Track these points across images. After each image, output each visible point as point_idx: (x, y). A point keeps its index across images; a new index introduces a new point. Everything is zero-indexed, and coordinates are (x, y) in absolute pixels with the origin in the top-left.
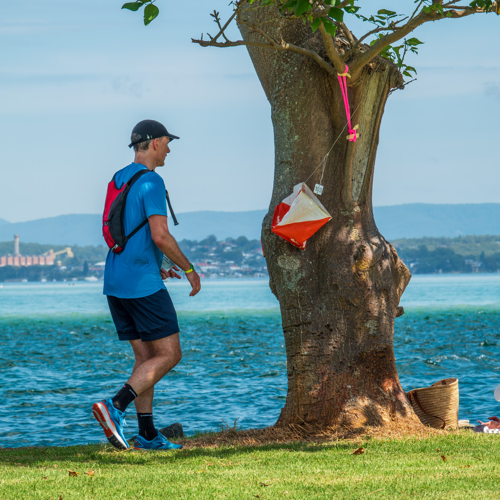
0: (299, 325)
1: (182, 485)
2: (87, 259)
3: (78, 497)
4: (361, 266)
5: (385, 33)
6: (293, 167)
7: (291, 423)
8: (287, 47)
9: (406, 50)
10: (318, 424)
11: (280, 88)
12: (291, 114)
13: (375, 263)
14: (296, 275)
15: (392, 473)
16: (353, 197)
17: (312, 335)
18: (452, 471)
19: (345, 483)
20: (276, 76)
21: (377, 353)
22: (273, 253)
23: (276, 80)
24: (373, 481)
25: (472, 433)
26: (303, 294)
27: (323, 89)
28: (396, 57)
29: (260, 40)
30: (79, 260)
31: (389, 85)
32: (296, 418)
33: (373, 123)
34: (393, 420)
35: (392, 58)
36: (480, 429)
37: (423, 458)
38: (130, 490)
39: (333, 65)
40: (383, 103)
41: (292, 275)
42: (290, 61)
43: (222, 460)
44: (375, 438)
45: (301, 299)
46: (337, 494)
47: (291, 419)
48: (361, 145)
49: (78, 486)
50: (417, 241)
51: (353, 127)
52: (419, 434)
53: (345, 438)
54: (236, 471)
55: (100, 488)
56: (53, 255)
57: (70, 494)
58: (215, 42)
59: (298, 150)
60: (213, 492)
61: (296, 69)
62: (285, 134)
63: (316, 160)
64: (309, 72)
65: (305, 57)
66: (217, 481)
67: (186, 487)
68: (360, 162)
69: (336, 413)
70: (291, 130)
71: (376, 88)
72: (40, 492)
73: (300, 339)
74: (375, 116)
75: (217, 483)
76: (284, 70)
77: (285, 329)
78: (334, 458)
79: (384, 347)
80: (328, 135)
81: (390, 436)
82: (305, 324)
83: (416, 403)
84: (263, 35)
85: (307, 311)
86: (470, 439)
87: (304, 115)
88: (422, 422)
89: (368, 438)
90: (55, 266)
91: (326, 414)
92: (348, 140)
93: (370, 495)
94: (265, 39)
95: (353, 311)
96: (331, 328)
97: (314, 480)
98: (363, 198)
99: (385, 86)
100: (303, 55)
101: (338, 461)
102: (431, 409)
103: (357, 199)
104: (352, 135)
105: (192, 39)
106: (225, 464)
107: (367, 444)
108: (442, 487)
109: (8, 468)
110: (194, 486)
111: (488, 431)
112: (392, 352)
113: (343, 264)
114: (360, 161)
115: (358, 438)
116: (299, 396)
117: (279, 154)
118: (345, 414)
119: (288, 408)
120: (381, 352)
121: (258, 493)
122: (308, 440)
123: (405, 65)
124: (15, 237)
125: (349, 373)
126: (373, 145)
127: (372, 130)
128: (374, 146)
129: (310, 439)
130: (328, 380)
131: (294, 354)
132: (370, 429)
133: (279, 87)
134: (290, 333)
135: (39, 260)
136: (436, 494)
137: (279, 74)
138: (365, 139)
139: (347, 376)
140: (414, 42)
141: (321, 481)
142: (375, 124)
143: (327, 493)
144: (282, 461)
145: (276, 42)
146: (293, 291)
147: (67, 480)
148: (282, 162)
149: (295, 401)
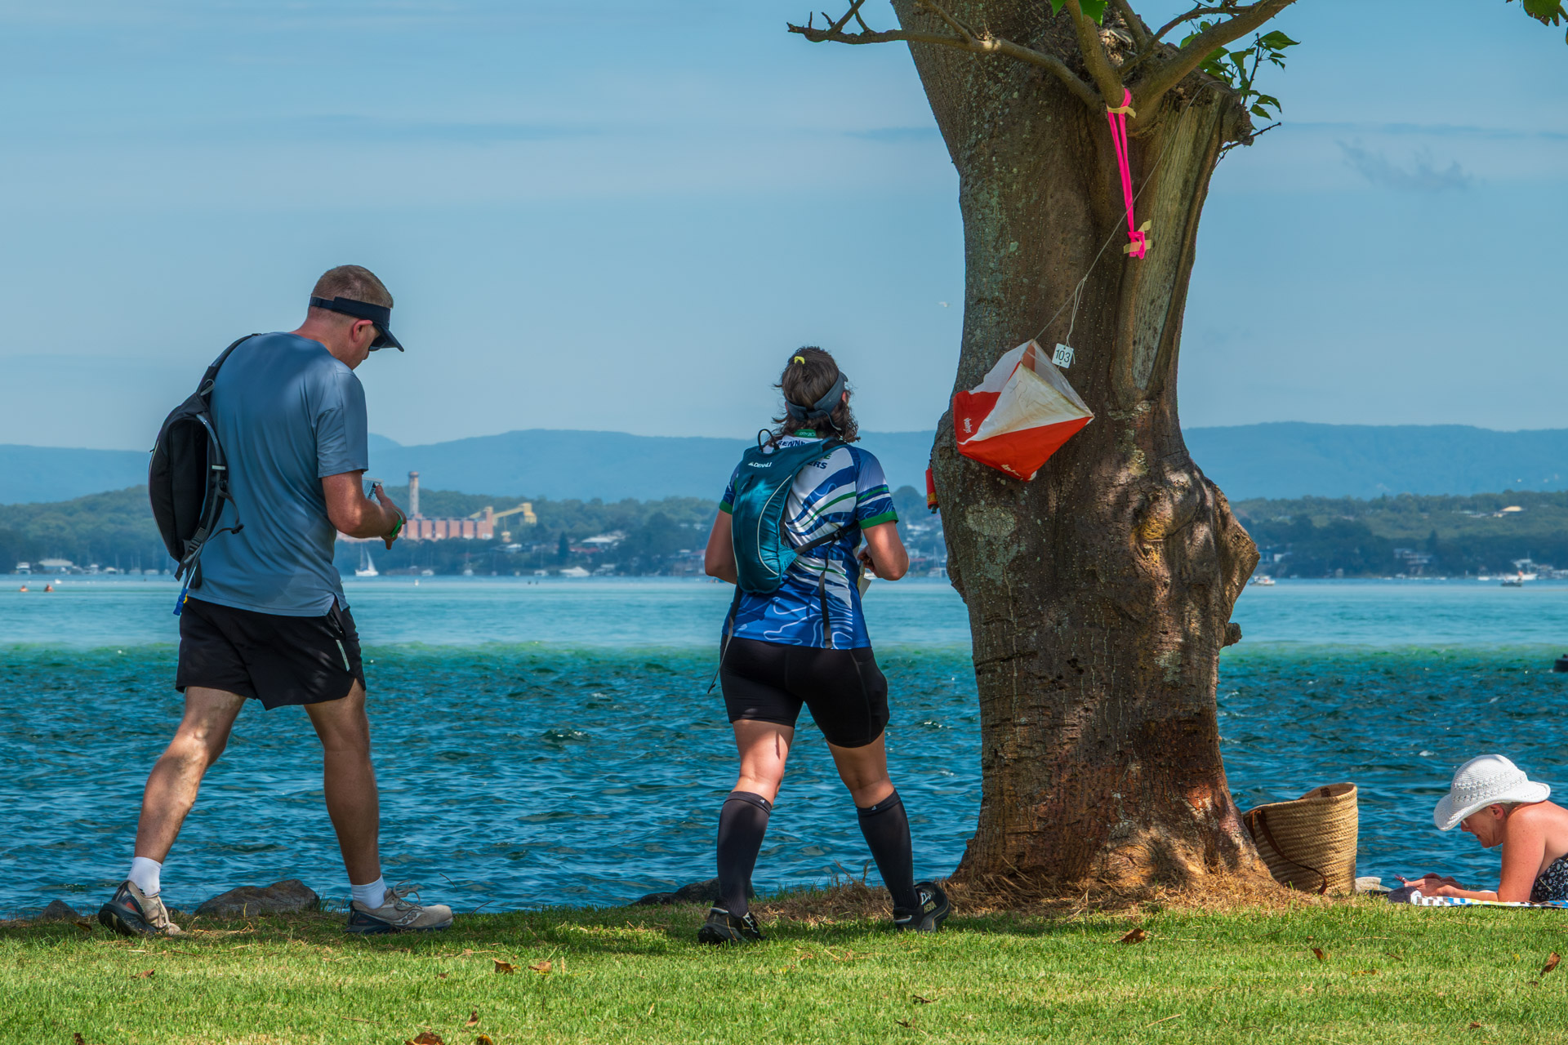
0: (1010, 659)
1: (741, 996)
2: (567, 530)
3: (512, 1017)
4: (1149, 531)
5: (1212, 19)
6: (1004, 312)
7: (987, 871)
8: (996, 46)
9: (1258, 60)
10: (1046, 875)
11: (980, 136)
12: (1004, 195)
13: (1180, 525)
14: (1006, 548)
15: (1203, 982)
16: (1134, 379)
17: (1037, 682)
18: (1335, 982)
19: (1099, 1001)
20: (971, 110)
21: (1179, 722)
22: (957, 500)
23: (971, 118)
24: (1160, 997)
25: (1384, 905)
26: (1020, 591)
27: (1075, 141)
28: (1238, 75)
29: (939, 32)
30: (549, 530)
31: (1221, 136)
32: (998, 863)
33: (1183, 218)
34: (1211, 872)
35: (1228, 75)
36: (1402, 895)
37: (1273, 954)
38: (627, 1004)
39: (1097, 90)
40: (1205, 175)
41: (997, 549)
42: (1004, 78)
43: (832, 947)
44: (1170, 908)
45: (1015, 601)
46: (1079, 1024)
47: (987, 863)
48: (1156, 266)
49: (513, 992)
50: (1291, 505)
51: (1138, 226)
52: (1267, 903)
53: (1105, 908)
54: (862, 971)
55: (560, 1000)
56: (493, 519)
57: (494, 1009)
58: (839, 32)
59: (1017, 273)
60: (808, 1013)
61: (1016, 95)
62: (990, 238)
63: (1056, 296)
64: (1045, 102)
65: (1036, 70)
66: (819, 990)
67: (749, 1001)
68: (1151, 304)
69: (1086, 852)
70: (1002, 230)
71: (1192, 141)
72: (429, 1004)
73: (1012, 689)
74: (1186, 204)
75: (819, 994)
76: (990, 99)
77: (979, 667)
78: (1080, 949)
79: (1196, 711)
80: (1083, 242)
81: (1205, 906)
82: (1022, 656)
83: (1263, 836)
84: (945, 21)
85: (1029, 628)
86: (1380, 916)
87: (1030, 198)
88: (1276, 878)
89: (1155, 910)
90: (497, 541)
91: (1064, 854)
92: (1127, 255)
93: (1154, 1027)
94: (949, 29)
95: (1129, 631)
96: (1081, 666)
97: (1030, 992)
98: (1156, 382)
99: (1211, 137)
100: (1031, 66)
101: (1088, 955)
102: (1296, 849)
103: (1143, 384)
104: (1137, 243)
105: (790, 25)
106: (839, 958)
107: (1152, 921)
108: (1312, 1013)
109: (365, 953)
110: (767, 999)
111: (1419, 901)
112: (1212, 721)
113: (1110, 526)
114: (1153, 302)
115: (1133, 908)
116: (1007, 813)
117: (975, 281)
118: (1105, 856)
119: (981, 839)
120: (1188, 721)
121: (907, 1016)
122: (1025, 911)
123: (1256, 93)
124: (412, 477)
125: (1118, 766)
126: (1182, 266)
127: (1180, 233)
128: (1184, 269)
129: (1029, 907)
130: (1070, 781)
131: (997, 722)
132: (1161, 892)
133: (977, 135)
134: (989, 676)
135: (461, 527)
136: (1297, 1028)
137: (977, 107)
138: (1165, 253)
139: (1113, 773)
140: (1278, 40)
141: (1047, 995)
142: (1187, 221)
143: (1057, 1020)
144: (963, 953)
145: (973, 35)
146: (999, 583)
147: (490, 981)
148: (980, 301)
149: (998, 825)
